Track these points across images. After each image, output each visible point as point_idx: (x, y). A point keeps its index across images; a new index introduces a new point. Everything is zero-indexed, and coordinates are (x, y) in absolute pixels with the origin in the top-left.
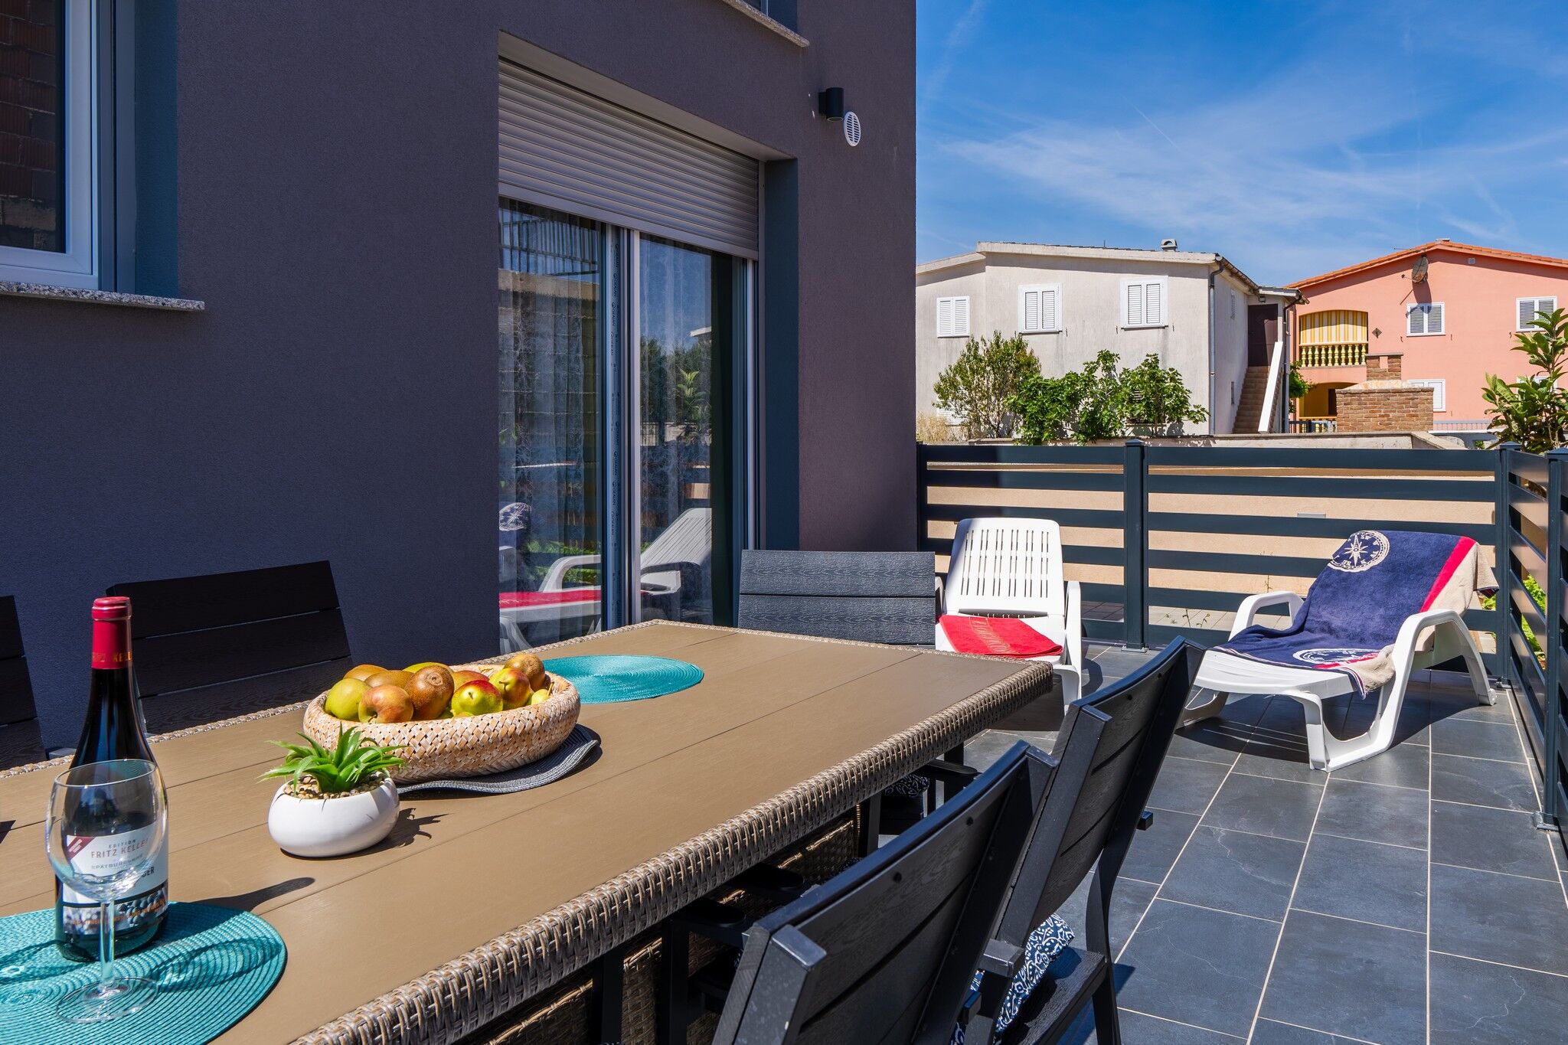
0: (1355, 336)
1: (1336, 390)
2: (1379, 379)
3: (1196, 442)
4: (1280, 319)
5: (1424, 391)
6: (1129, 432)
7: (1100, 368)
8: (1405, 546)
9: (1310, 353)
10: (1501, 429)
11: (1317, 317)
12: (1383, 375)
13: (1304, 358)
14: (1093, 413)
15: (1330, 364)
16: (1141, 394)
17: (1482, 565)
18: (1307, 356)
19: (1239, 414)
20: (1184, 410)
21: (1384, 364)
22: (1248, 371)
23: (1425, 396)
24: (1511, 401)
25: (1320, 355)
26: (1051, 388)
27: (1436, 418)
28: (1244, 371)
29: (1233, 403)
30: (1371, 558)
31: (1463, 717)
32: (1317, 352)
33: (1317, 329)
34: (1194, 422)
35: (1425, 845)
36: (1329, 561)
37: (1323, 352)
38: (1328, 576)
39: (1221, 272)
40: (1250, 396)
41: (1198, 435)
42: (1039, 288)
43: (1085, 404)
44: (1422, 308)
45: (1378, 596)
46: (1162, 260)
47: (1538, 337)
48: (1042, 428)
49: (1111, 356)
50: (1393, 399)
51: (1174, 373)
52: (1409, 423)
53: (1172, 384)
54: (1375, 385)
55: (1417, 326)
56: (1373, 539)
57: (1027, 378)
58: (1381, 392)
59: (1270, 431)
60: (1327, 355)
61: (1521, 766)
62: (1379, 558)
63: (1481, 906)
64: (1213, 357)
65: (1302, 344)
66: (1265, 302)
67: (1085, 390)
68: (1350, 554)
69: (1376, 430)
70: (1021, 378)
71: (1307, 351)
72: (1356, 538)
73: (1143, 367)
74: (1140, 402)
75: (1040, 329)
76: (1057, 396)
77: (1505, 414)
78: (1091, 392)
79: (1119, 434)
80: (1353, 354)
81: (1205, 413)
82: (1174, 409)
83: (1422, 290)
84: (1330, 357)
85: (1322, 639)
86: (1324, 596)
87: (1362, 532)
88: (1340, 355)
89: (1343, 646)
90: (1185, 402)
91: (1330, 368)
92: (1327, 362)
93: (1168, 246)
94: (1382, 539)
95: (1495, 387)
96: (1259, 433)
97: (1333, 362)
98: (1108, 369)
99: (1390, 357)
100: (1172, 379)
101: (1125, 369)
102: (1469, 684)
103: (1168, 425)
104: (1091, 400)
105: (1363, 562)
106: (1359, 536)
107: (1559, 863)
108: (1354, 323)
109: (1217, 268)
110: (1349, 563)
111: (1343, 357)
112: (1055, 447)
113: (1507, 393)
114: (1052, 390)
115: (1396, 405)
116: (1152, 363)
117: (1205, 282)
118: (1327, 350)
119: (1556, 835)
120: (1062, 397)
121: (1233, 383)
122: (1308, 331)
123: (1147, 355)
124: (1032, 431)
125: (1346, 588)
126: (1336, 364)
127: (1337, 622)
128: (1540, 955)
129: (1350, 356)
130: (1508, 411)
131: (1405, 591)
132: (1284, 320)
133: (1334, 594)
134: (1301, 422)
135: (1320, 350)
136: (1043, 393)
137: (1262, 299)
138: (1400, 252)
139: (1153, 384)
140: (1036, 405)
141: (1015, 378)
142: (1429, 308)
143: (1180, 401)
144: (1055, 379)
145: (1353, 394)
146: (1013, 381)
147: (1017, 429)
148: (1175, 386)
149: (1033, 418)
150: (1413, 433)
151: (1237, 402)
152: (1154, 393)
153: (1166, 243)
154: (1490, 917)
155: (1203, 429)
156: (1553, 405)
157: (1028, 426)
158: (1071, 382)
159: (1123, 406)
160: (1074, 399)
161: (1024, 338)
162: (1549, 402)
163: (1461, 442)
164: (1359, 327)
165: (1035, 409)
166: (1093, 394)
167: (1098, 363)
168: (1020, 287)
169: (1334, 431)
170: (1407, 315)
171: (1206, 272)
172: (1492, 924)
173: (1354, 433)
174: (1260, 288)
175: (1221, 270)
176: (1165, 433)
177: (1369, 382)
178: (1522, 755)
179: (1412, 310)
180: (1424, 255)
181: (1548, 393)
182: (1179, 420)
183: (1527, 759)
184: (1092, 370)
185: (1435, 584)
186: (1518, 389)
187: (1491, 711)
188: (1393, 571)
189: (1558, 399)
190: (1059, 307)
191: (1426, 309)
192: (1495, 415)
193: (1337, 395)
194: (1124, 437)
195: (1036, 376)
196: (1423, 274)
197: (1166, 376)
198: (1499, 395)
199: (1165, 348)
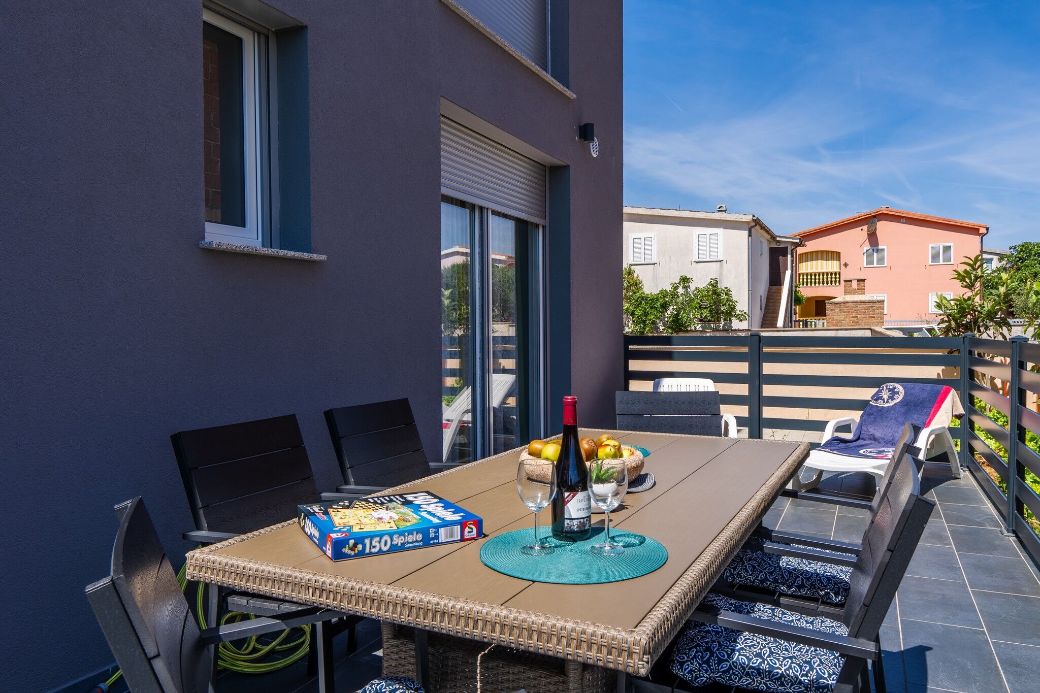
0: (832, 266)
1: (826, 301)
2: (851, 294)
3: (741, 334)
4: (789, 256)
5: (879, 302)
6: (699, 327)
7: (681, 287)
8: (913, 392)
9: (805, 277)
10: (944, 325)
11: (809, 255)
12: (854, 292)
13: (801, 281)
14: (678, 314)
15: (817, 285)
16: (707, 303)
17: (955, 401)
18: (803, 279)
19: (764, 316)
20: (733, 314)
21: (855, 285)
22: (769, 289)
23: (879, 305)
24: (951, 309)
25: (811, 279)
26: (650, 300)
27: (885, 318)
28: (767, 289)
29: (761, 309)
30: (894, 399)
31: (948, 485)
32: (809, 277)
33: (809, 263)
34: (740, 321)
35: (951, 545)
36: (870, 401)
37: (813, 277)
38: (871, 409)
39: (756, 226)
40: (771, 304)
41: (742, 329)
42: (642, 235)
43: (671, 310)
44: (873, 250)
45: (900, 419)
46: (719, 219)
47: (966, 271)
48: (645, 325)
49: (688, 279)
50: (861, 307)
51: (727, 290)
52: (870, 321)
53: (726, 297)
54: (849, 298)
55: (870, 261)
56: (895, 388)
57: (635, 293)
58: (853, 302)
59: (784, 327)
60: (815, 279)
61: (987, 508)
62: (899, 398)
63: (989, 570)
64: (750, 280)
65: (800, 272)
66: (780, 245)
67: (671, 301)
68: (882, 397)
69: (850, 326)
70: (631, 293)
71: (803, 276)
72: (885, 388)
73: (708, 286)
74: (706, 308)
75: (643, 262)
76: (654, 304)
77: (947, 317)
78: (676, 302)
79: (693, 328)
80: (831, 278)
81: (746, 315)
82: (727, 313)
83: (873, 238)
84: (817, 280)
85: (871, 444)
86: (869, 420)
87: (888, 384)
88: (823, 279)
89: (883, 447)
90: (733, 308)
91: (817, 287)
92: (815, 283)
93: (721, 209)
94: (899, 388)
95: (942, 301)
96: (777, 328)
97: (819, 284)
98: (686, 288)
99: (858, 281)
100: (726, 294)
101: (696, 288)
102: (949, 469)
103: (723, 323)
104: (675, 307)
105: (890, 401)
106: (886, 386)
107: (1020, 551)
108: (832, 259)
109: (753, 224)
110: (882, 401)
111: (825, 280)
112: (653, 336)
113: (949, 304)
114: (651, 301)
115: (862, 311)
116: (714, 284)
117: (746, 233)
118: (815, 276)
119: (1015, 538)
120: (658, 305)
121: (761, 296)
122: (804, 264)
123: (711, 279)
124: (638, 327)
125: (881, 415)
126: (821, 285)
127: (878, 434)
128: (1024, 589)
129: (829, 280)
130: (950, 315)
131: (915, 416)
132: (792, 257)
133: (875, 418)
134: (799, 321)
135: (811, 276)
136: (645, 303)
137: (778, 244)
138: (860, 214)
139: (715, 297)
140: (641, 310)
141: (627, 293)
142: (877, 250)
143: (731, 308)
144: (653, 294)
145: (836, 304)
146: (626, 295)
147: (628, 326)
148: (728, 298)
149: (639, 319)
150: (872, 328)
151: (763, 309)
152: (715, 302)
153: (720, 208)
154: (994, 574)
155: (744, 325)
156: (975, 311)
157: (636, 323)
158: (663, 295)
159: (695, 311)
160: (664, 307)
161: (633, 267)
162: (972, 310)
163: (901, 333)
164: (835, 262)
165: (641, 313)
166: (676, 303)
167: (679, 283)
168: (630, 235)
169: (823, 327)
170: (864, 254)
171: (747, 227)
172: (996, 577)
173: (837, 328)
174: (777, 236)
175: (756, 225)
176: (721, 328)
177: (846, 296)
178: (985, 503)
179: (867, 251)
180: (874, 216)
181: (972, 305)
182: (730, 320)
183: (989, 504)
184: (676, 288)
185: (932, 412)
186: (954, 302)
187: (961, 482)
188: (907, 405)
189: (977, 308)
190: (655, 247)
191: (875, 250)
192: (942, 317)
193: (827, 304)
194: (696, 331)
195: (640, 292)
196: (874, 228)
197: (723, 292)
198: (944, 305)
199: (721, 274)
